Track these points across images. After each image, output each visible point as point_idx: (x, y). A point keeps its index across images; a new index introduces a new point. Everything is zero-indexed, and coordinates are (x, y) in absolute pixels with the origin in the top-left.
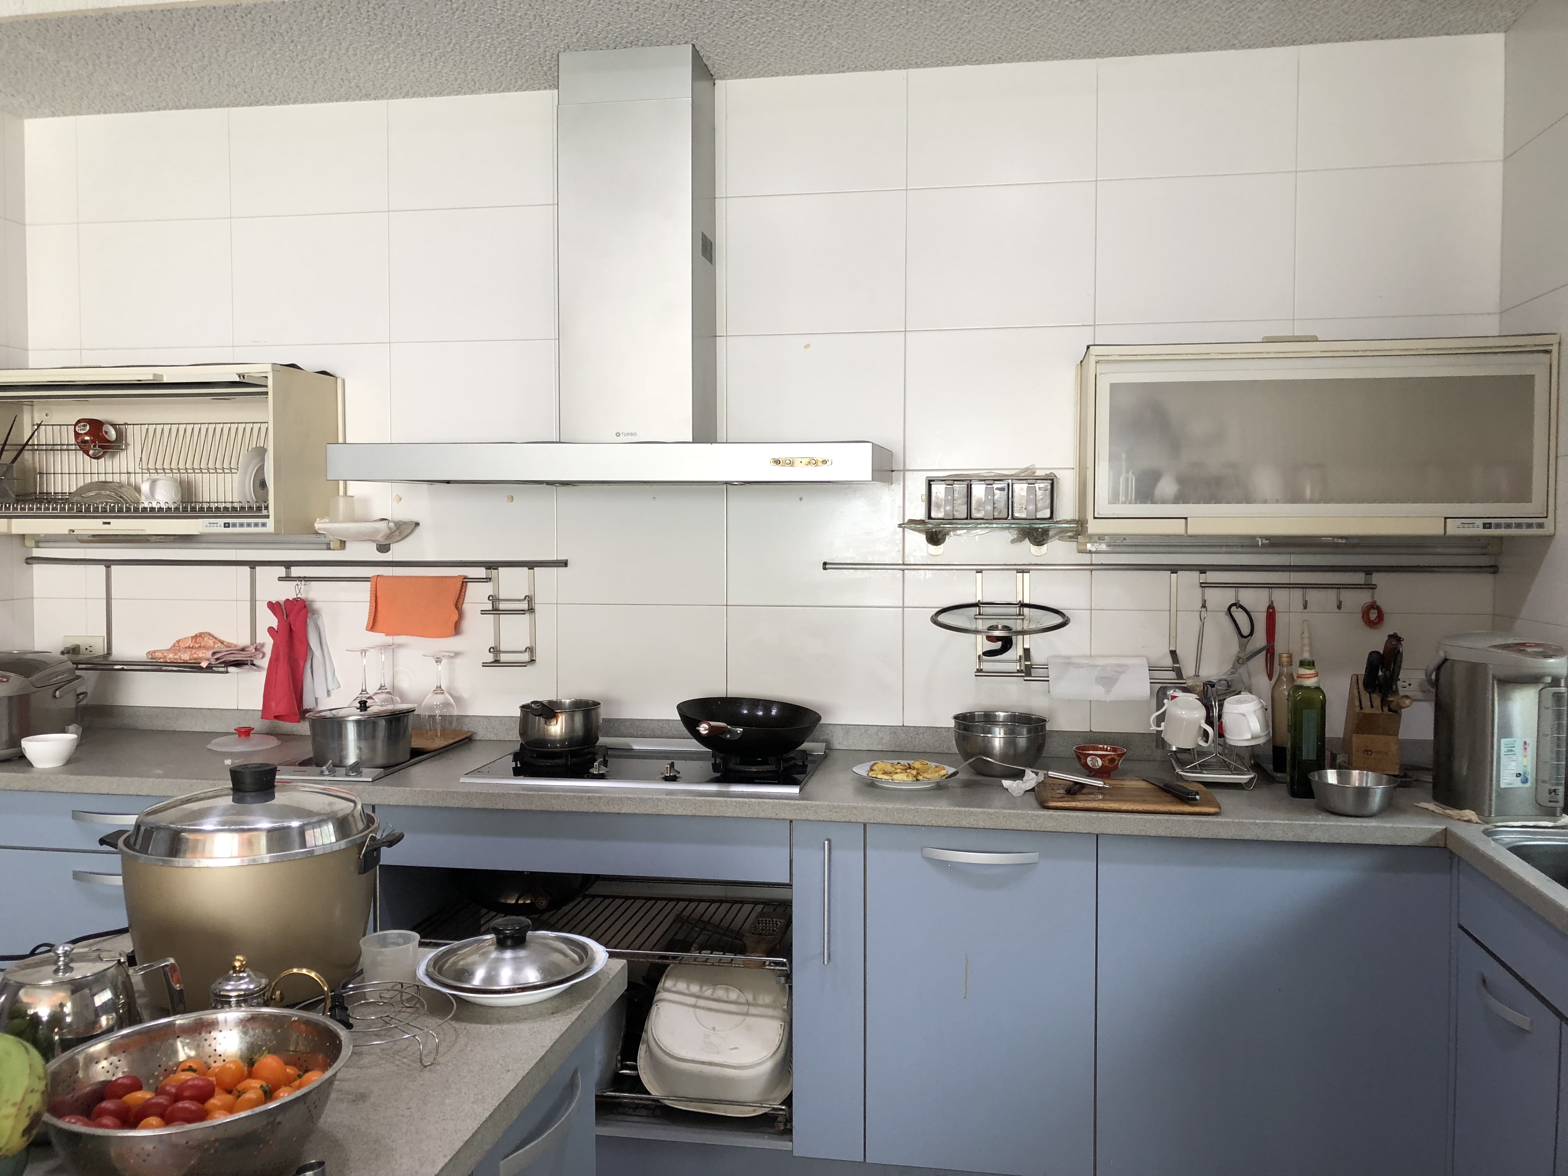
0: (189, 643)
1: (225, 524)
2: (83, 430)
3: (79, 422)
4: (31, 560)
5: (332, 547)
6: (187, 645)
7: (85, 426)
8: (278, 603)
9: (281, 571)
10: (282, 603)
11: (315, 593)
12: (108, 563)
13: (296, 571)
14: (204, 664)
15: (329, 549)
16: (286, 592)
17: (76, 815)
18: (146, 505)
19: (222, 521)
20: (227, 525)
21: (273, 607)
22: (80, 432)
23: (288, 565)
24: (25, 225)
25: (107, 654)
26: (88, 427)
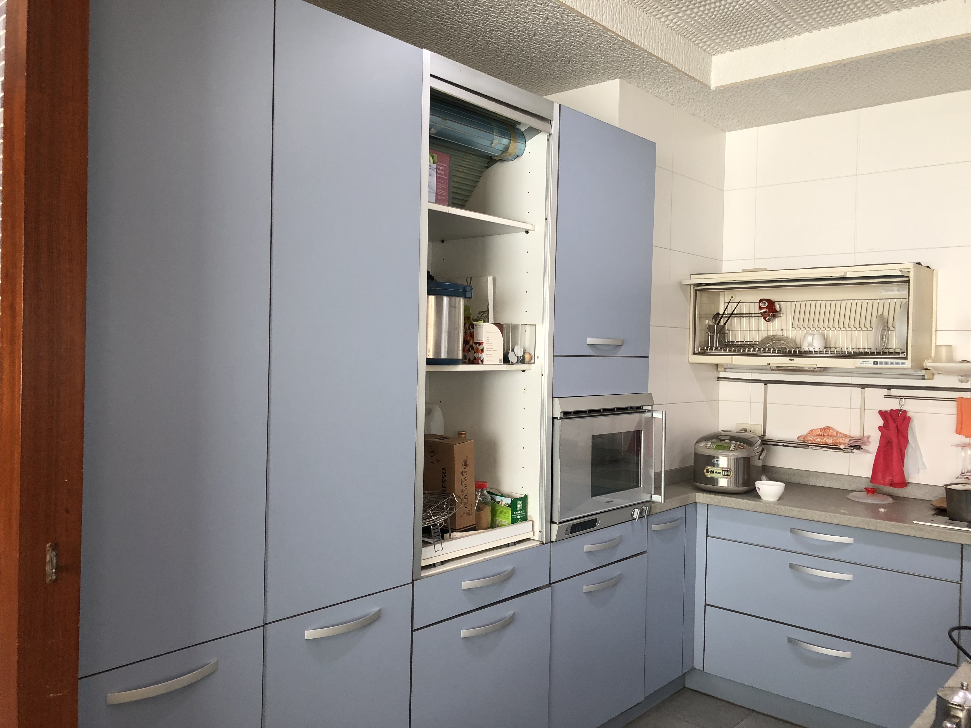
0: (819, 432)
1: (874, 362)
2: (764, 305)
3: (761, 301)
4: (719, 379)
5: (926, 377)
6: (818, 434)
7: (765, 303)
8: (886, 411)
9: (885, 391)
10: (889, 412)
11: (910, 407)
12: (766, 382)
13: (894, 392)
14: (842, 447)
15: (924, 379)
16: (892, 405)
17: (792, 530)
18: (806, 349)
19: (872, 361)
20: (875, 363)
21: (883, 414)
22: (762, 307)
23: (889, 388)
24: (724, 191)
25: (763, 435)
26: (767, 304)
